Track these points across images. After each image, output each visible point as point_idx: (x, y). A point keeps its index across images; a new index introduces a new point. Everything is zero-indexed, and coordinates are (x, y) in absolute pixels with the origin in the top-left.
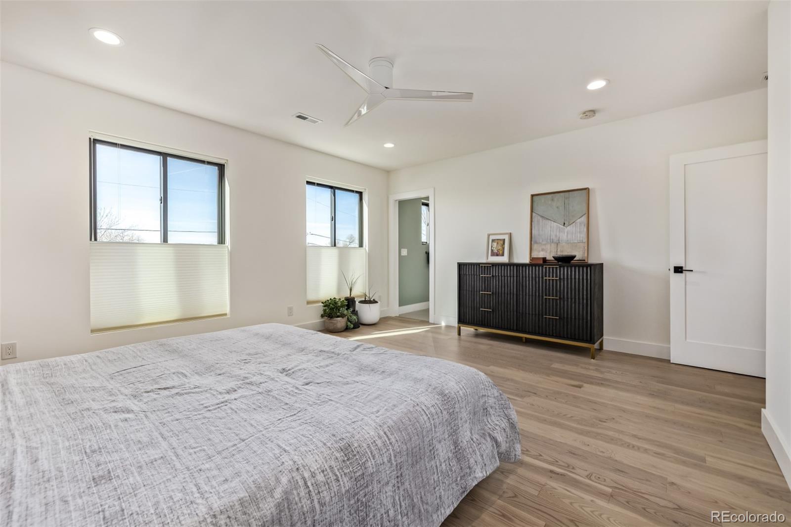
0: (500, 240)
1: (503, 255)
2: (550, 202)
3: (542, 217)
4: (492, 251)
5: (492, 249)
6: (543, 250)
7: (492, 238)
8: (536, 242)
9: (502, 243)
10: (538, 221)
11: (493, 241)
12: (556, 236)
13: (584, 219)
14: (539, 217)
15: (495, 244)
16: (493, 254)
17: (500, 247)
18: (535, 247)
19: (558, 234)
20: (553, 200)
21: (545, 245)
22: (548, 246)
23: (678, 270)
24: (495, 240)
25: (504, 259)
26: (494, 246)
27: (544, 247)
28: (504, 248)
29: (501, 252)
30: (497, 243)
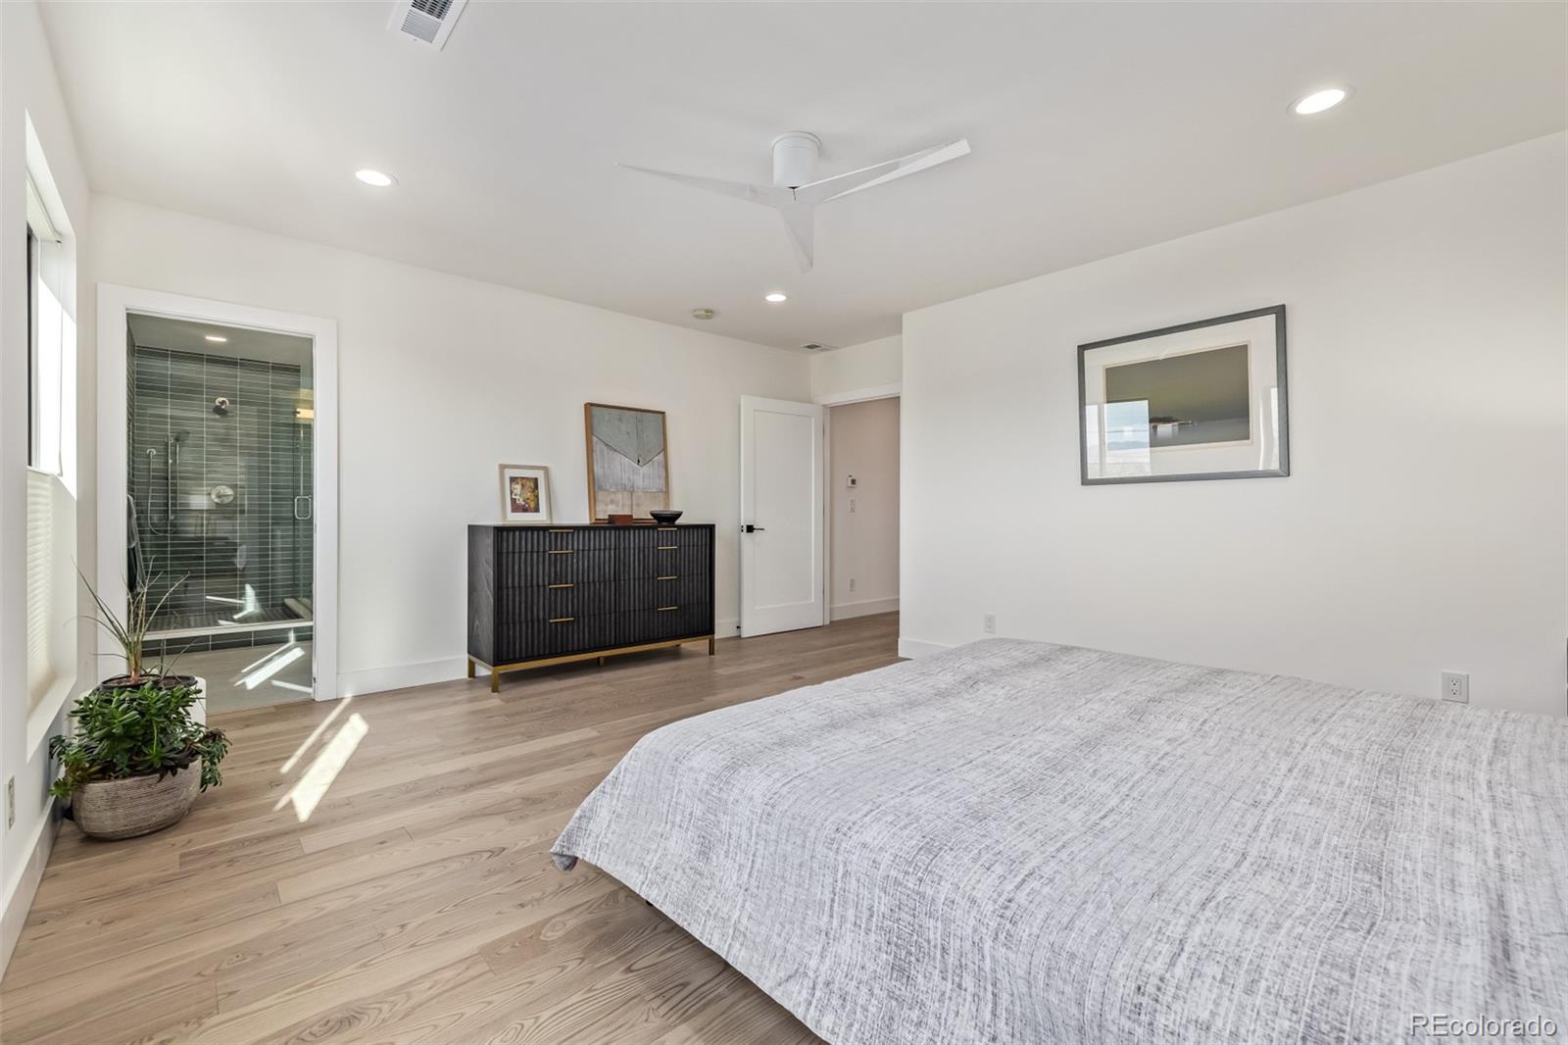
0: (527, 479)
1: (537, 510)
2: (617, 423)
3: (607, 445)
4: (513, 501)
5: (512, 498)
6: (612, 502)
7: (509, 473)
8: (600, 488)
9: (532, 485)
10: (602, 452)
11: (513, 480)
12: (629, 480)
13: (661, 457)
14: (603, 446)
15: (518, 488)
16: (516, 508)
17: (529, 494)
18: (600, 495)
19: (631, 477)
20: (620, 420)
21: (614, 493)
22: (619, 496)
23: (750, 529)
24: (517, 478)
25: (539, 518)
26: (515, 491)
27: (613, 496)
28: (537, 497)
29: (532, 505)
30: (523, 485)
